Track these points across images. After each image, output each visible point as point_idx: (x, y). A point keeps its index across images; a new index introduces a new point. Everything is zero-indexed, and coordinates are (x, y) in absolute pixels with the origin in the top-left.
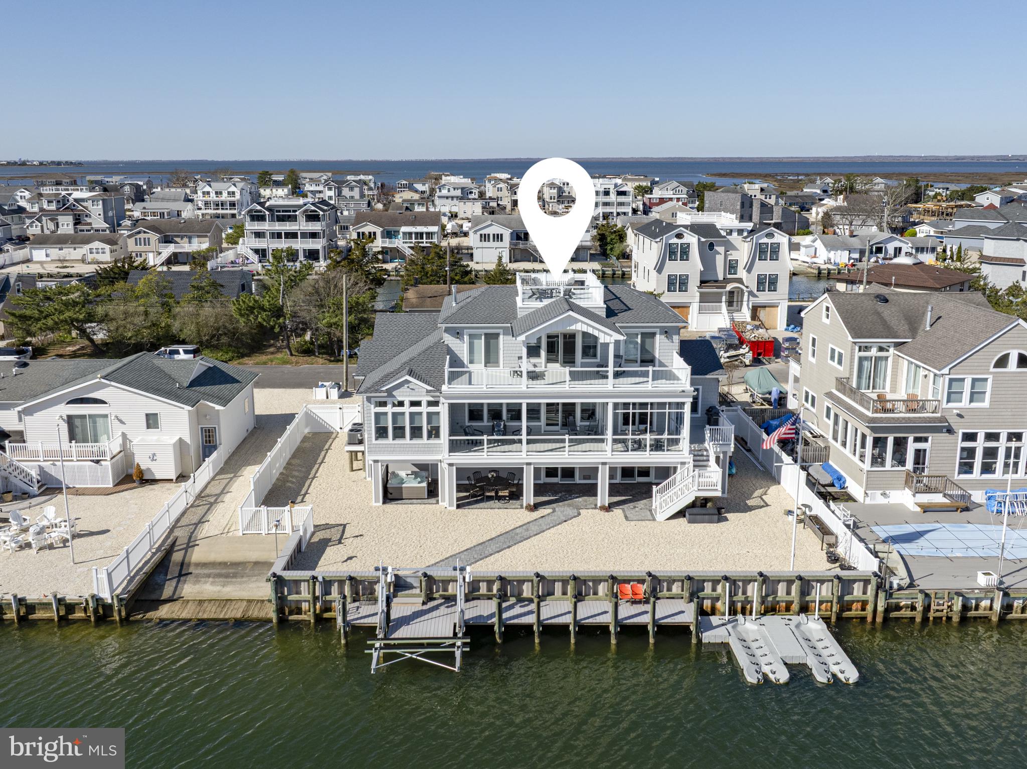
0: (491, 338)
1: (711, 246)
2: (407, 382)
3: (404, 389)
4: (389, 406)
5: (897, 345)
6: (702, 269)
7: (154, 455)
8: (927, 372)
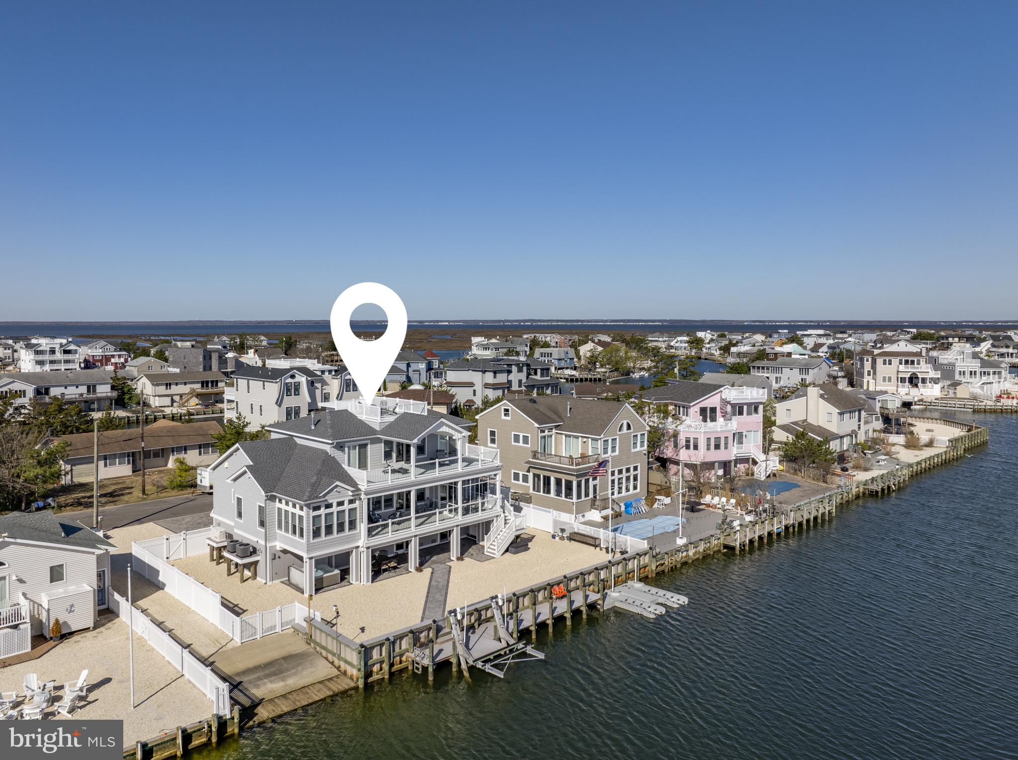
0: (363, 447)
1: (312, 383)
2: (337, 486)
3: (334, 493)
4: (323, 509)
5: (557, 427)
6: (310, 401)
7: (72, 606)
8: (585, 440)
